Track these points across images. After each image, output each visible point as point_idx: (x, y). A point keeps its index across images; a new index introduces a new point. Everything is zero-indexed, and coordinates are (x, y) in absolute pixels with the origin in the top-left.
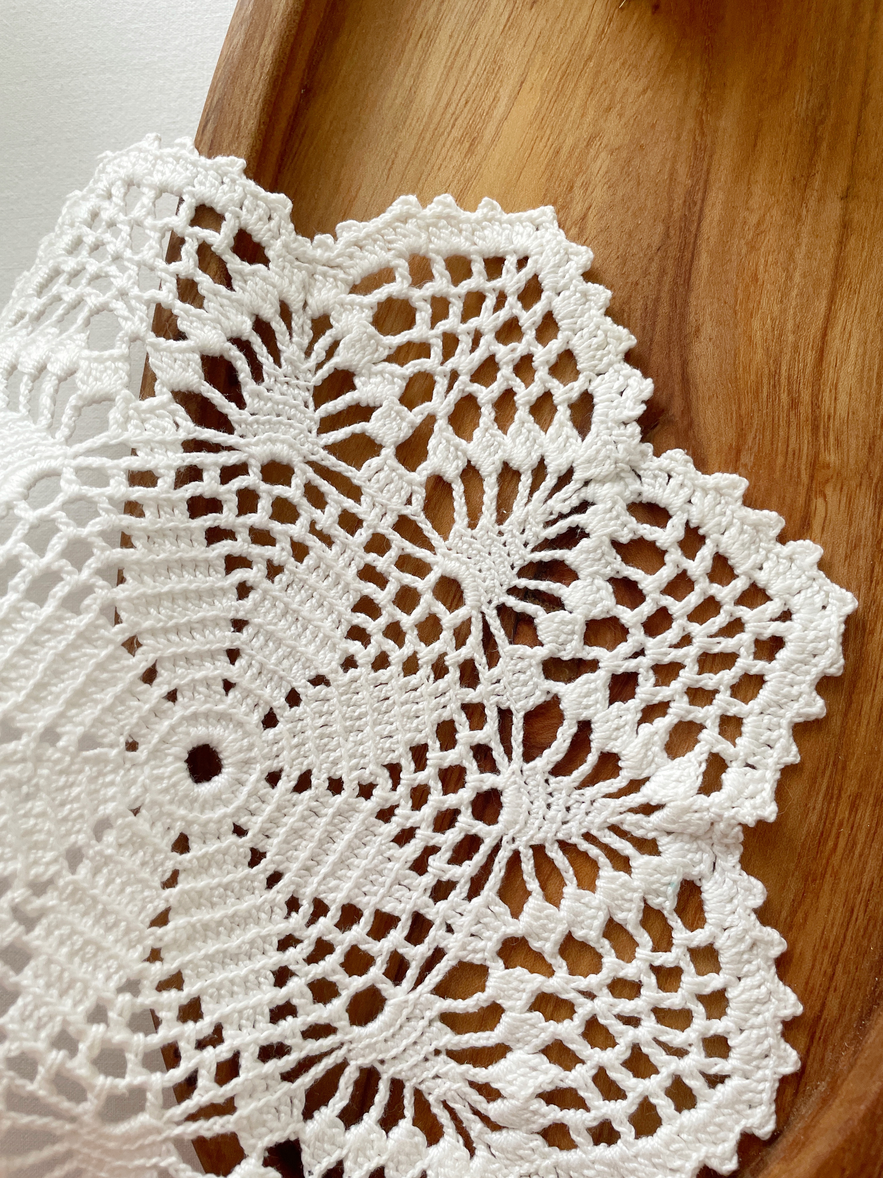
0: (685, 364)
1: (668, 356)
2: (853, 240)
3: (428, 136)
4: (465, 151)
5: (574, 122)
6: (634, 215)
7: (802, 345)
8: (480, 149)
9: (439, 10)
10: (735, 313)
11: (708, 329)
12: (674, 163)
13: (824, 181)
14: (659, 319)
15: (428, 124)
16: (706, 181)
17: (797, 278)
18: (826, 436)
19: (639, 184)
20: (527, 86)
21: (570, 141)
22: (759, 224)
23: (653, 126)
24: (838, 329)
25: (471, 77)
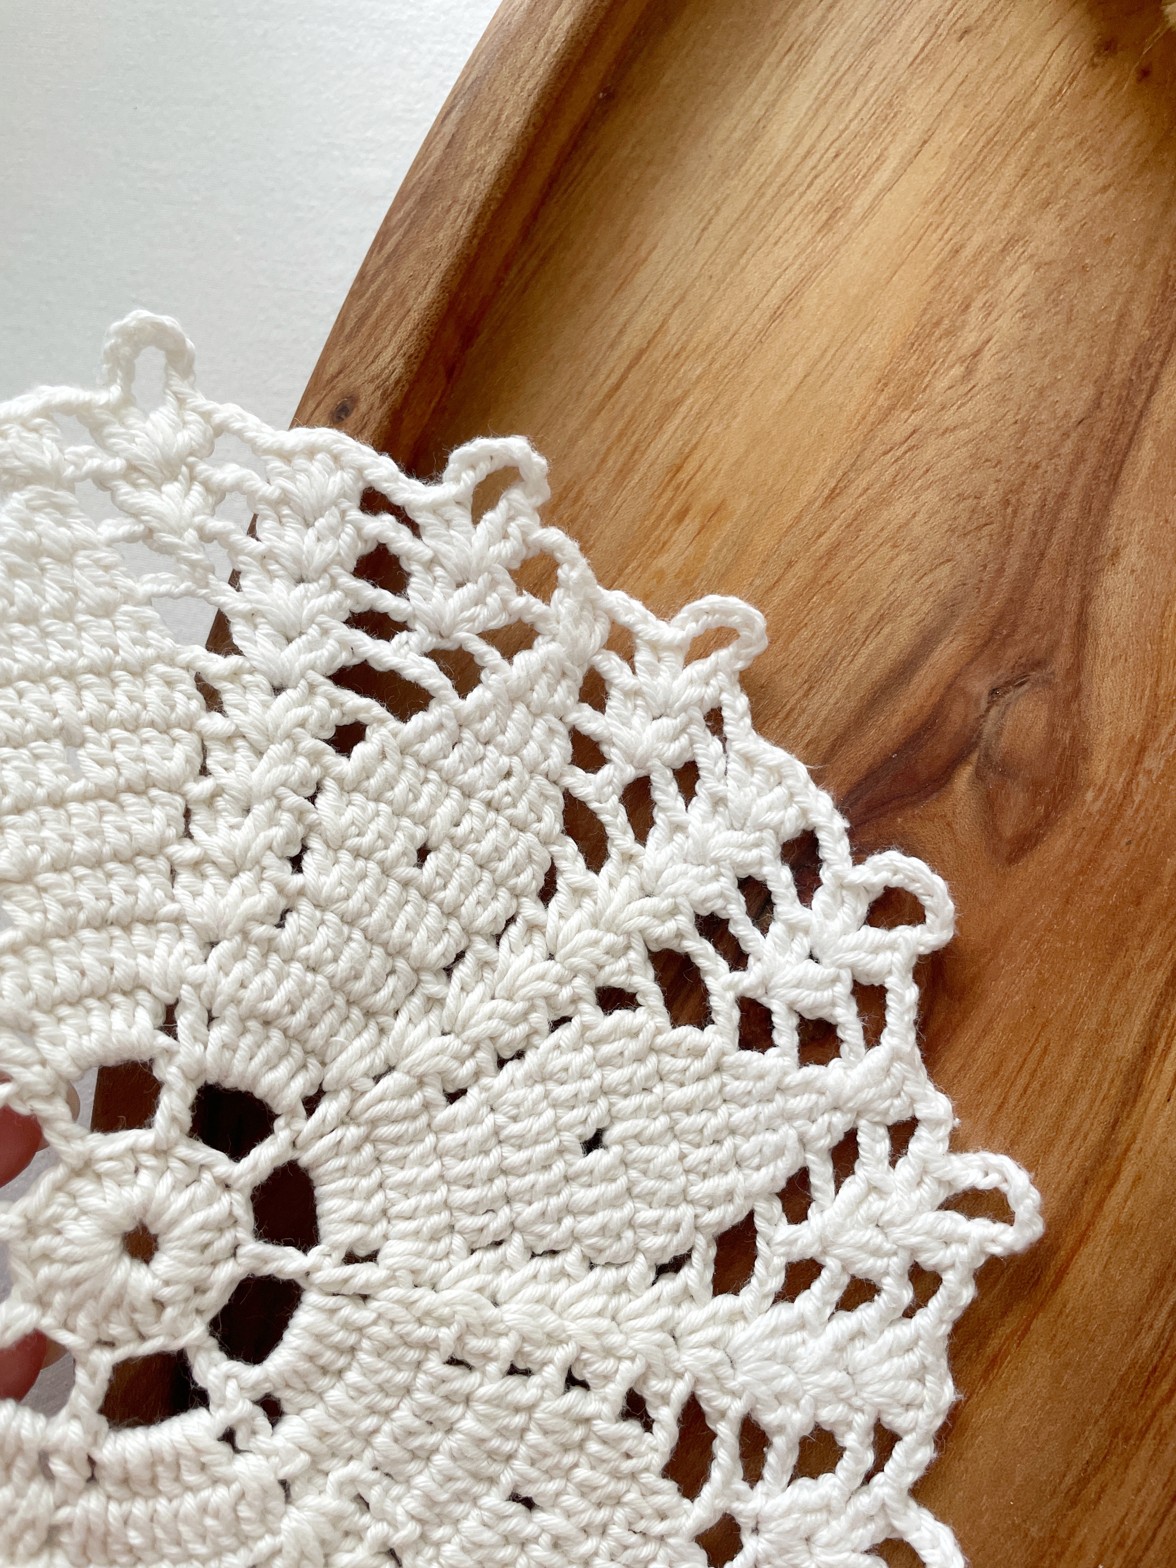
0: (1086, 600)
1: (1063, 584)
3: (770, 192)
4: (819, 225)
5: (990, 212)
6: (1054, 365)
8: (843, 226)
9: (824, 17)
11: (1131, 556)
12: (1127, 302)
14: (1060, 525)
15: (774, 174)
19: (1069, 321)
20: (930, 148)
21: (978, 239)
23: (1109, 241)
25: (851, 121)
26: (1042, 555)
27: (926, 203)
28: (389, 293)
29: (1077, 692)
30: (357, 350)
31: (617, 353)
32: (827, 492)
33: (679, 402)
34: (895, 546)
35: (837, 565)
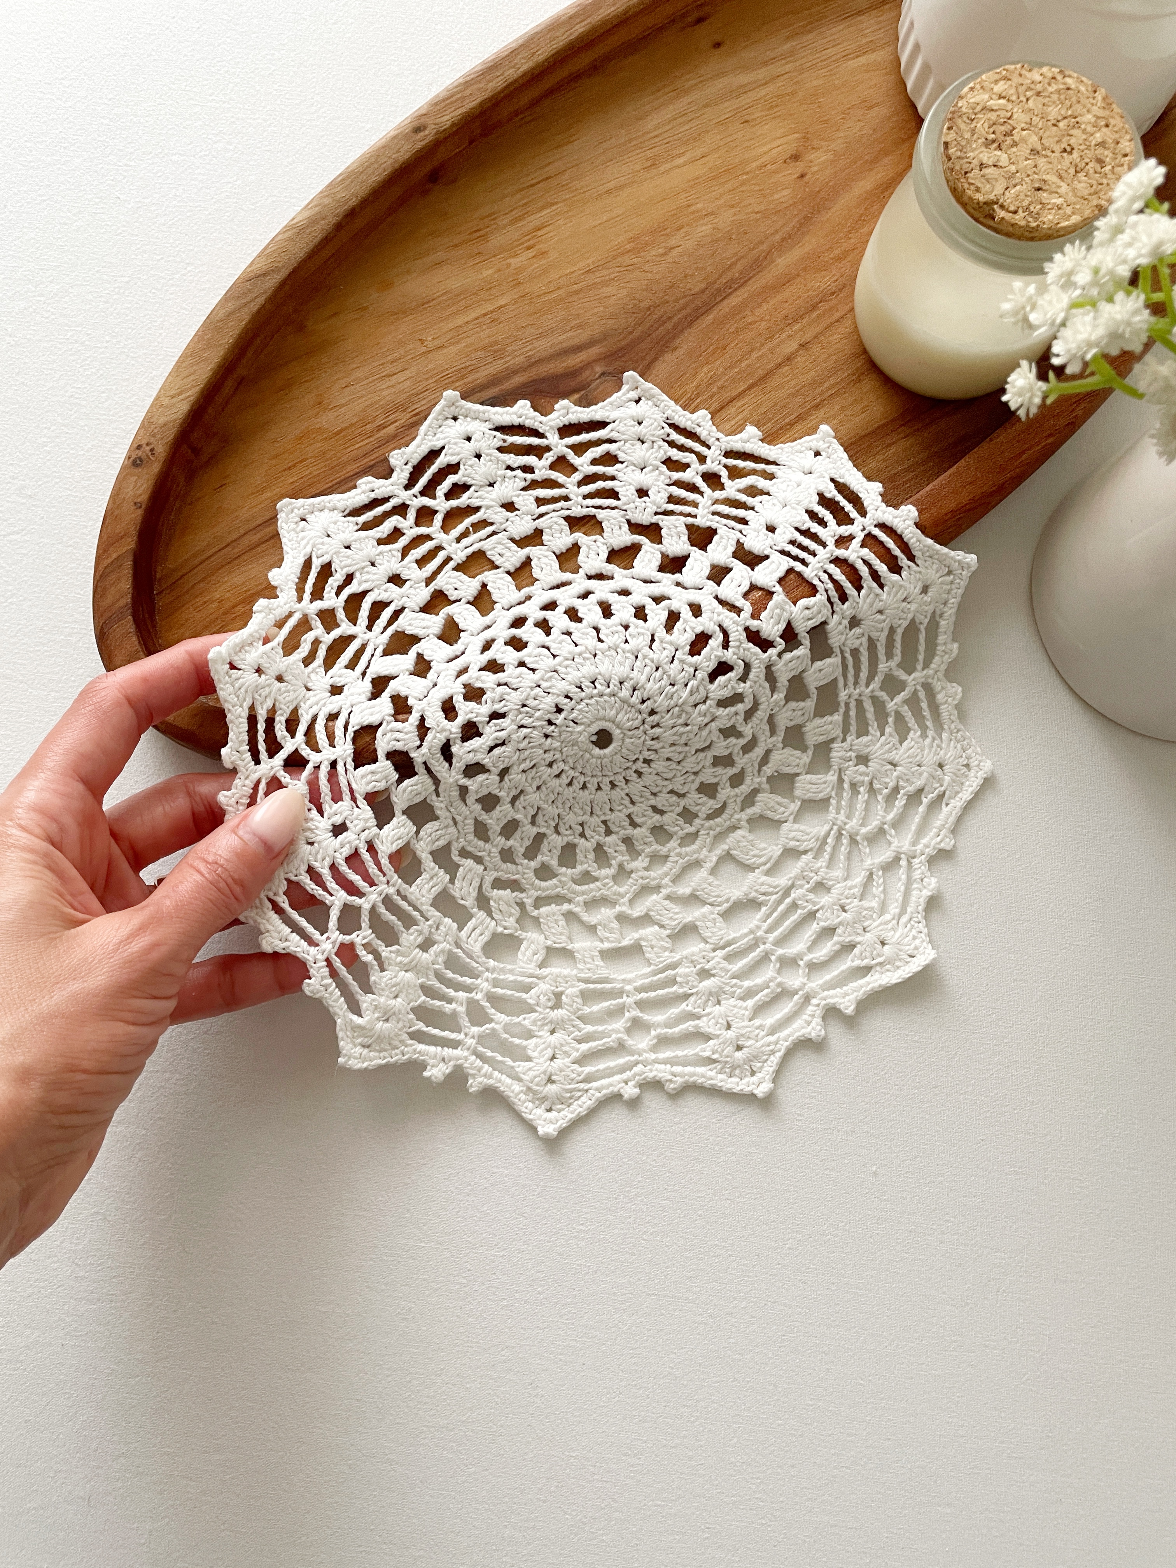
26: (650, 335)
28: (459, 95)
30: (436, 110)
31: (541, 172)
32: (588, 269)
33: (553, 204)
34: (600, 303)
35: (575, 298)
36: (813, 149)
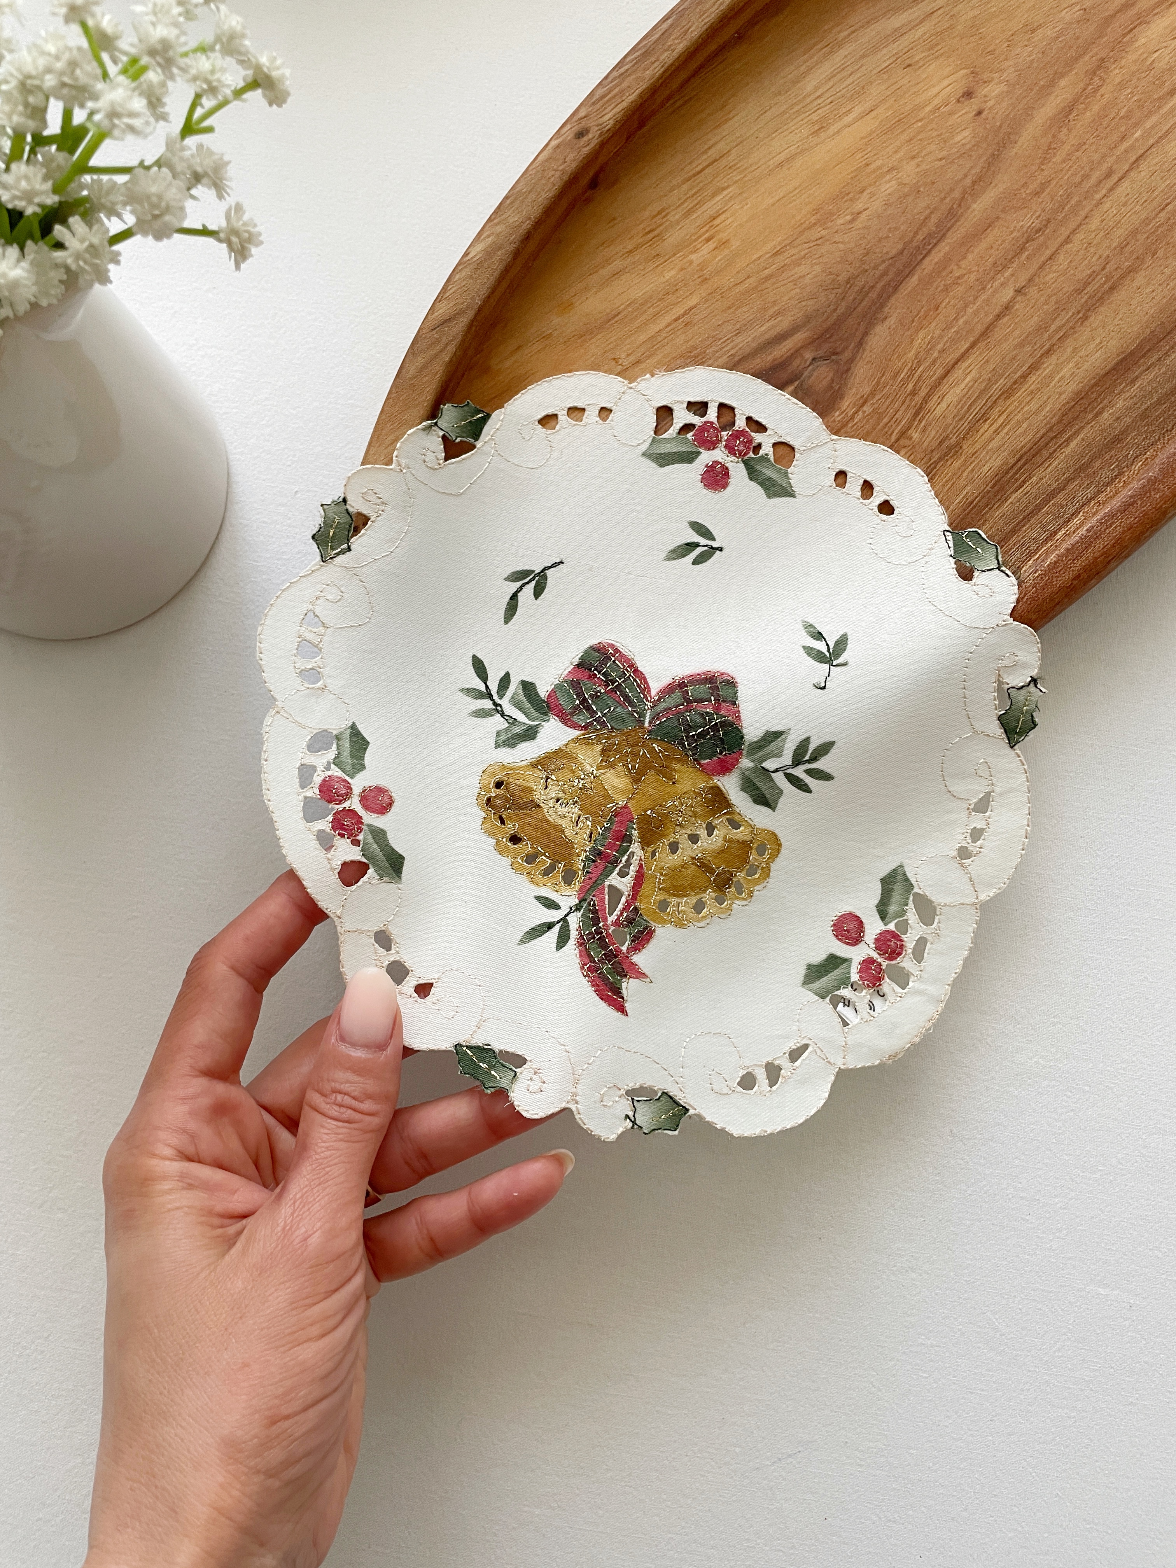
0: (866, 334)
1: (859, 324)
2: (1007, 318)
3: (796, 108)
4: (813, 131)
5: (888, 153)
6: (890, 229)
7: (939, 362)
8: (823, 135)
9: (849, 35)
10: (913, 321)
11: (892, 321)
12: (931, 213)
13: (1013, 275)
14: (867, 299)
15: (800, 101)
16: (944, 235)
17: (961, 322)
18: (920, 421)
19: (904, 213)
20: (873, 114)
21: (879, 163)
22: (959, 278)
23: (933, 183)
24: (966, 364)
25: (843, 89)
26: (855, 309)
27: (862, 138)
28: (617, 90)
29: (848, 370)
30: (595, 110)
31: (704, 157)
32: (775, 251)
33: (724, 189)
34: (795, 285)
35: (767, 284)
36: (985, 82)
